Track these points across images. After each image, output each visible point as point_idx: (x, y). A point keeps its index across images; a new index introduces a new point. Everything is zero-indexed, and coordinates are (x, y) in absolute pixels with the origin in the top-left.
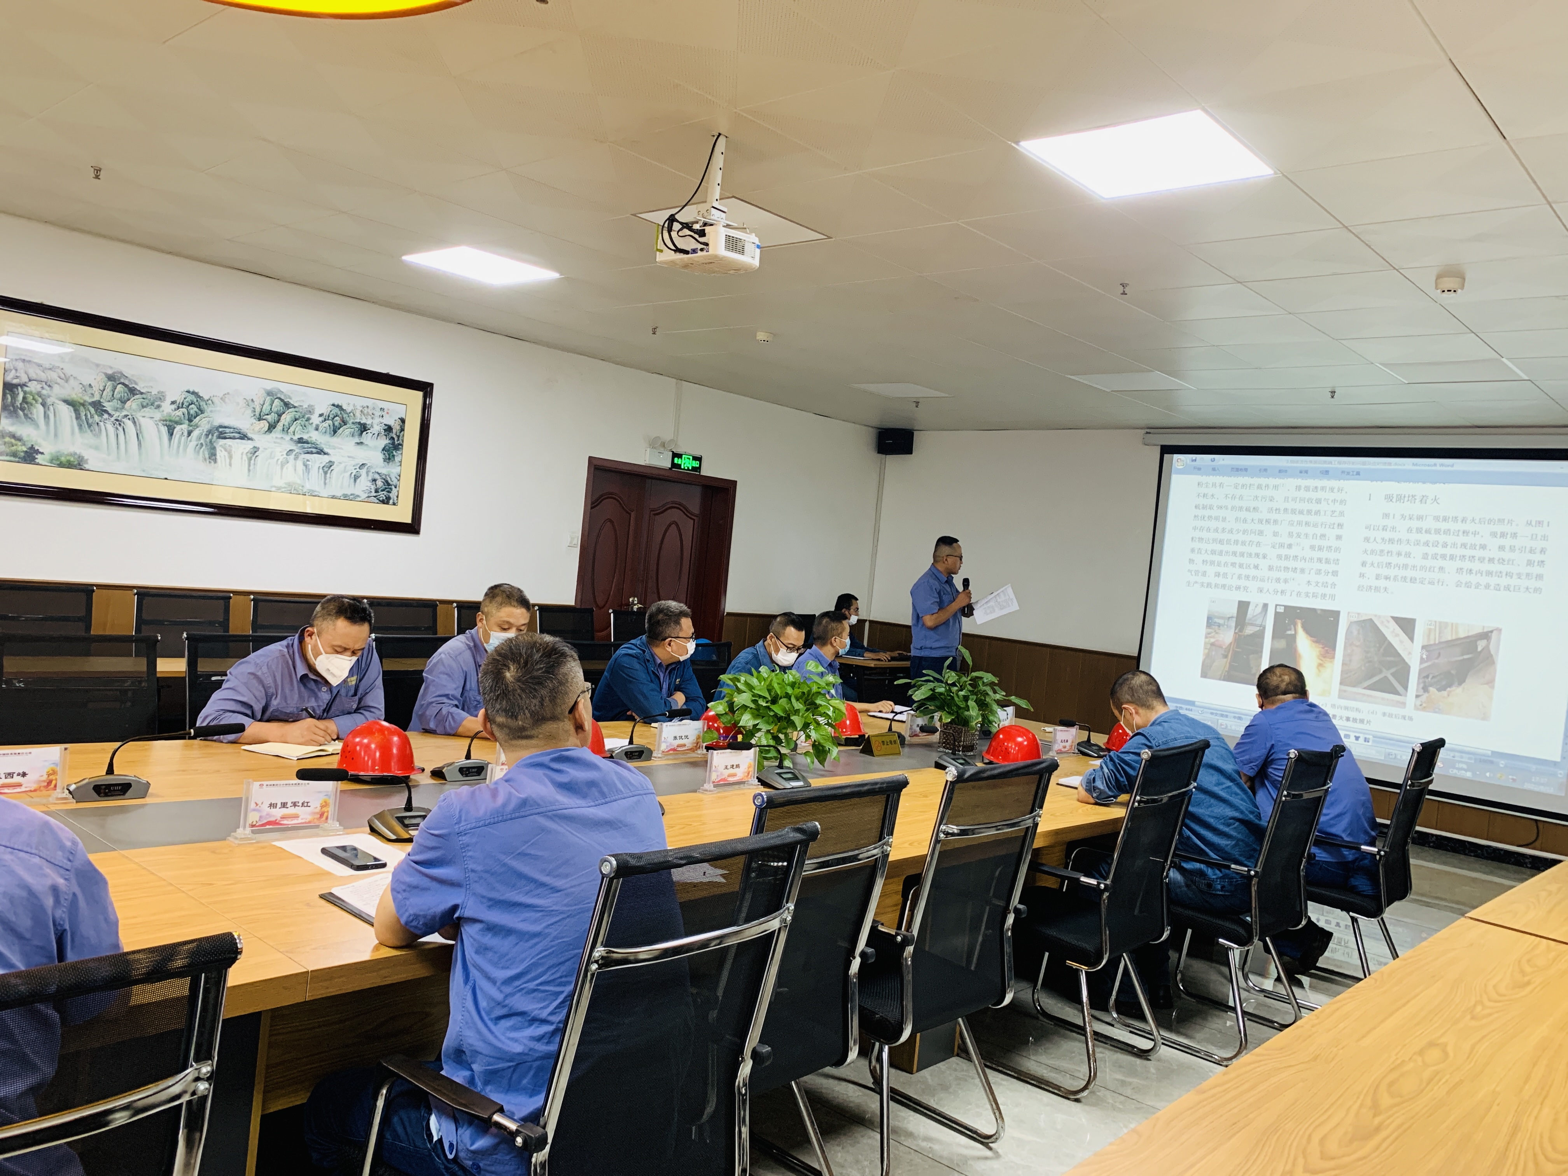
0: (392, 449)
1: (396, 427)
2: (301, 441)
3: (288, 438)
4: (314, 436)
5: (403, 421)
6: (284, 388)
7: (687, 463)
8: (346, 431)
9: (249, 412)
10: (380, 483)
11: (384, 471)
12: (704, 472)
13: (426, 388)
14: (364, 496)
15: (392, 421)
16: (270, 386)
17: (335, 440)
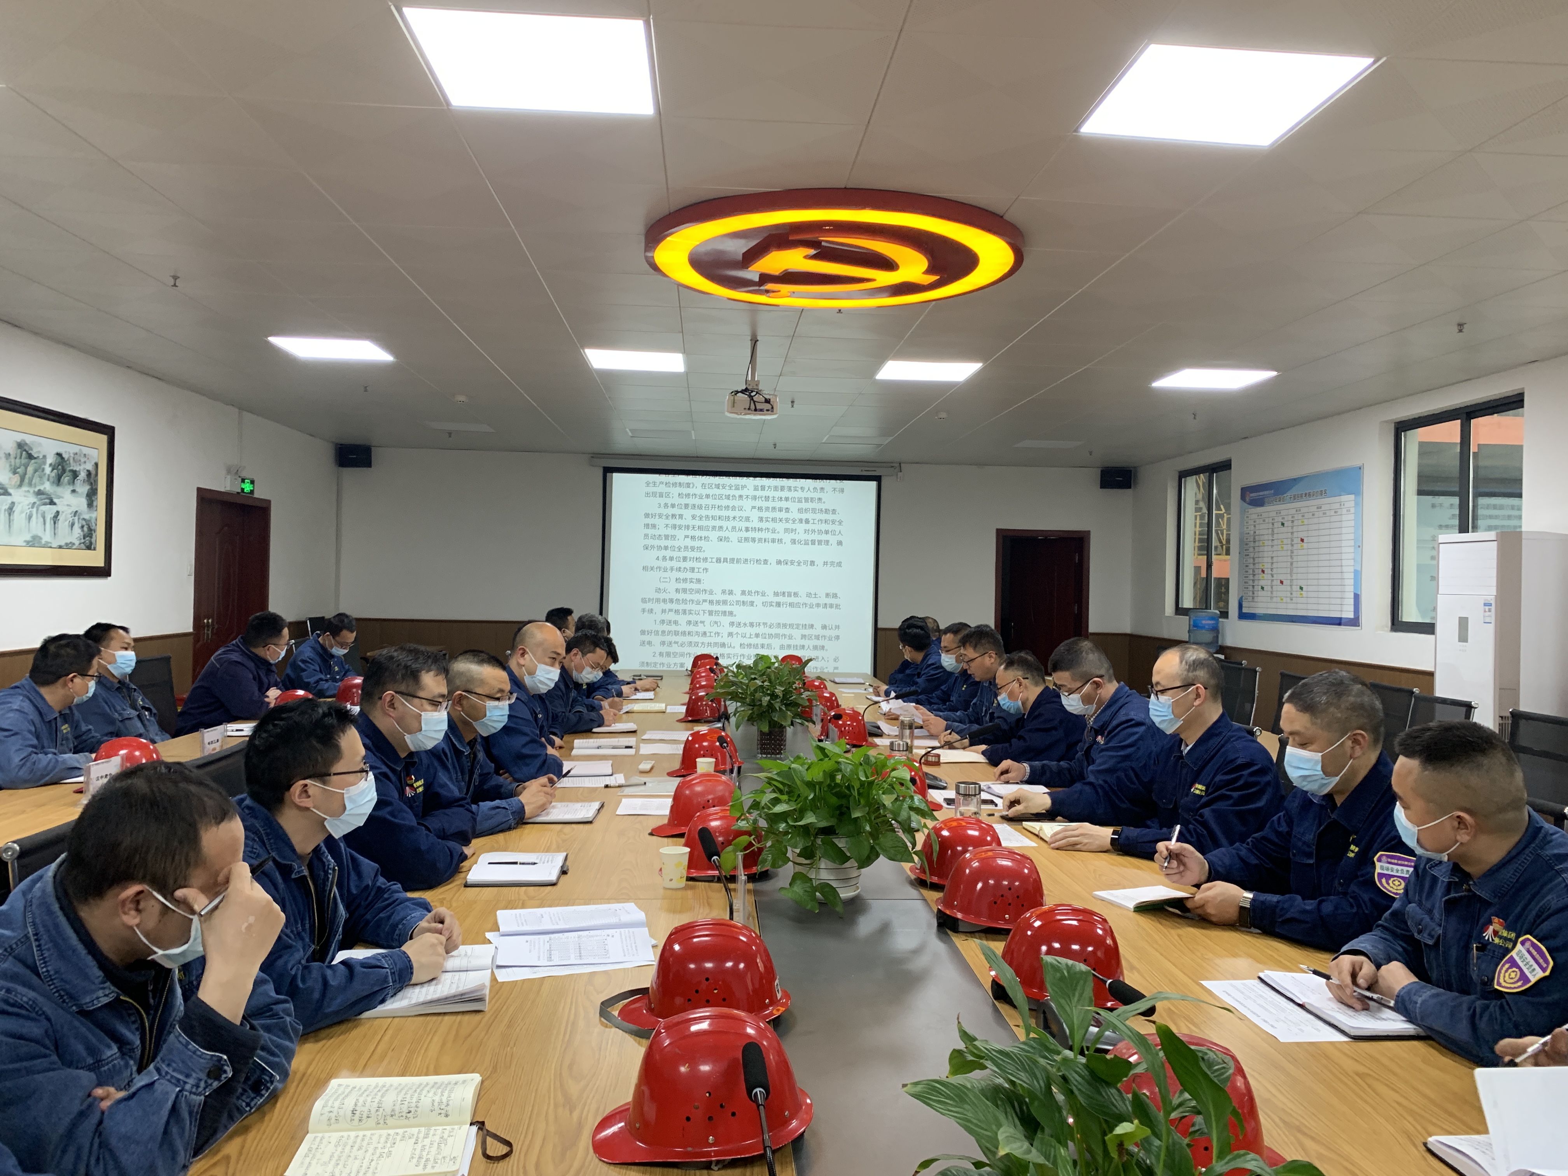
0: (92, 495)
1: (93, 472)
2: (39, 493)
3: (32, 490)
4: (47, 487)
5: (96, 465)
6: (28, 439)
7: (247, 487)
8: (66, 479)
9: (8, 466)
10: (85, 529)
11: (87, 517)
12: (256, 495)
13: (109, 431)
14: (77, 543)
15: (90, 466)
16: (19, 437)
17: (59, 490)
